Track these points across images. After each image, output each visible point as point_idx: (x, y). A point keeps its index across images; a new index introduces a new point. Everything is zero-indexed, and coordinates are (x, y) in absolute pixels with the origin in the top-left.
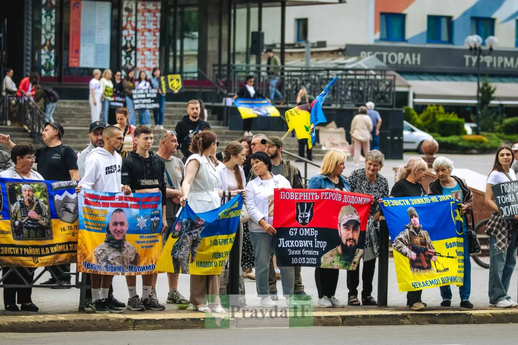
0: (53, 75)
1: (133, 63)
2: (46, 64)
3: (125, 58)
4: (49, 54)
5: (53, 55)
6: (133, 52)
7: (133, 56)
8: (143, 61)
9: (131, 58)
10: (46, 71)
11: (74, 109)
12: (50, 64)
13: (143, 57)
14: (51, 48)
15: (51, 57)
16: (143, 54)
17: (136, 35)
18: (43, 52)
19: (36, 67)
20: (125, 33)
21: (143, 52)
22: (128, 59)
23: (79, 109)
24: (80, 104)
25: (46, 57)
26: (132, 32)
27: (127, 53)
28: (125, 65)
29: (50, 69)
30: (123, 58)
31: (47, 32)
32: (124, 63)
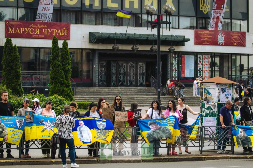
0: (176, 79)
1: (201, 75)
2: (174, 76)
3: (199, 74)
4: (175, 73)
5: (176, 73)
6: (202, 72)
7: (201, 73)
8: (205, 75)
9: (201, 74)
10: (174, 78)
11: (187, 90)
12: (176, 76)
13: (204, 73)
14: (176, 70)
15: (176, 74)
16: (204, 72)
17: (202, 66)
18: (173, 72)
19: (171, 77)
20: (199, 65)
21: (204, 71)
22: (200, 74)
23: (188, 90)
24: (188, 89)
25: (175, 74)
26: (201, 65)
27: (200, 72)
28: (199, 76)
29: (176, 78)
30: (198, 73)
31: (175, 66)
32: (199, 75)
